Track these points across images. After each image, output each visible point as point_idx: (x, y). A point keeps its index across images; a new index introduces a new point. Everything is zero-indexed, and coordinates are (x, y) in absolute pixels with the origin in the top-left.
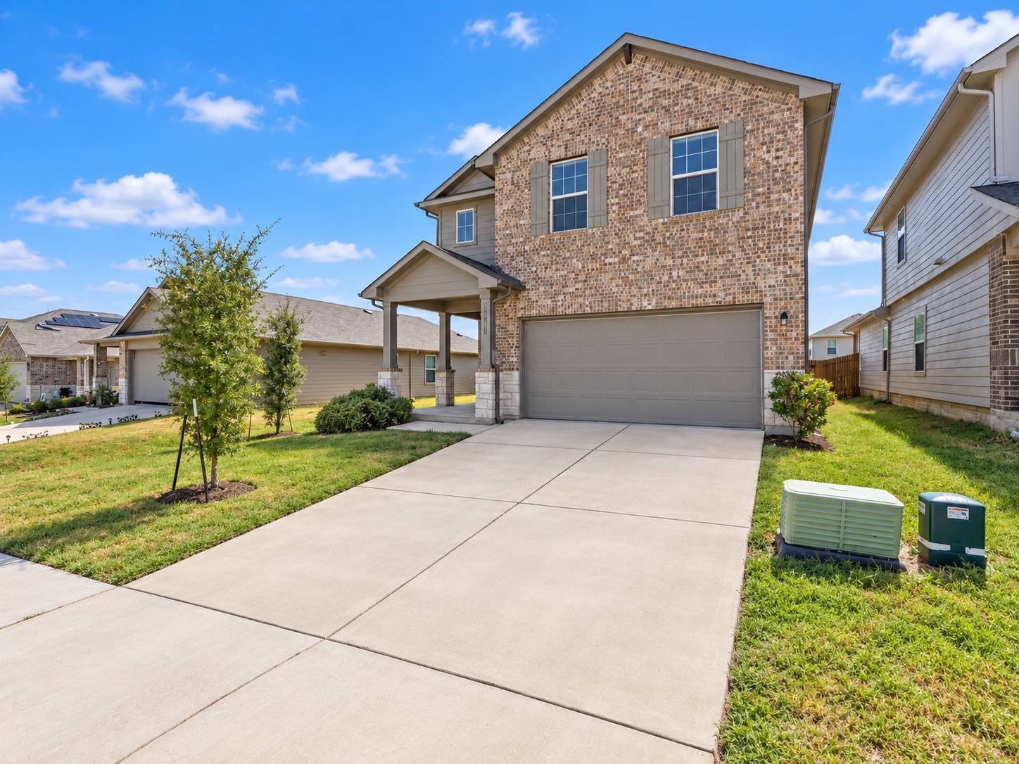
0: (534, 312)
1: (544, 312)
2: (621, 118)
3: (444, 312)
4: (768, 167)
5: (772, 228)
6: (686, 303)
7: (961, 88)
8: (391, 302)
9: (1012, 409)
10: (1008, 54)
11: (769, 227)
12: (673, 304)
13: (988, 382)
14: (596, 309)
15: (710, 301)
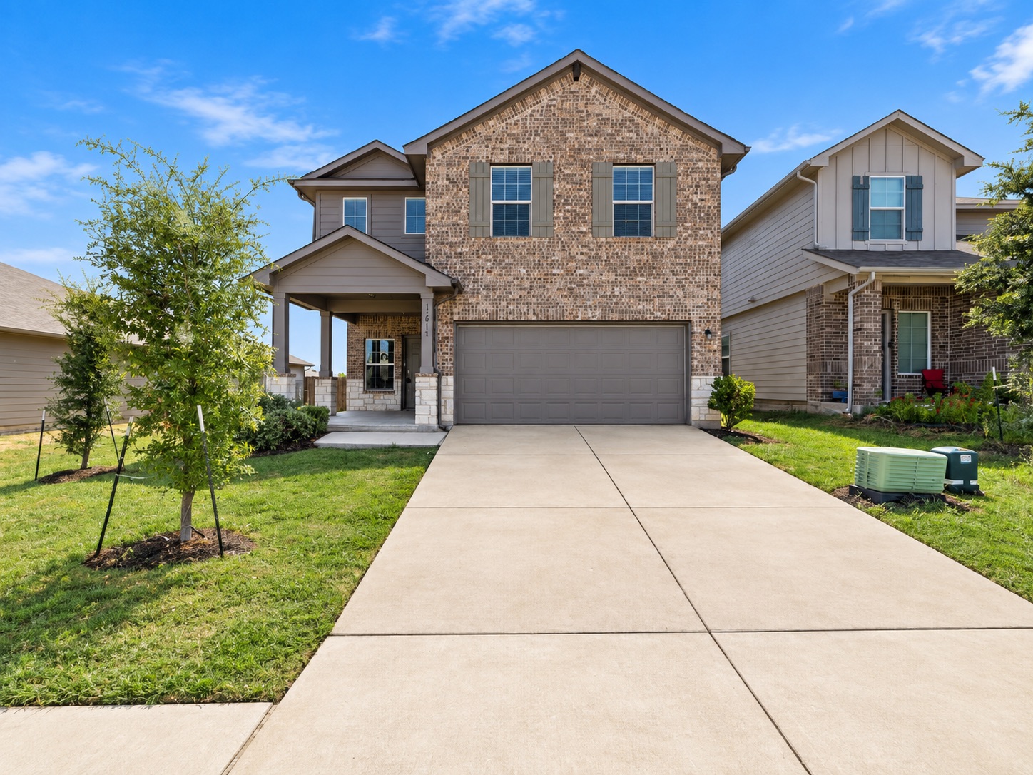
0: (472, 317)
1: (485, 317)
2: (568, 135)
3: (327, 310)
4: (695, 208)
5: (697, 258)
6: (626, 317)
7: (799, 175)
8: (286, 293)
9: (826, 401)
10: (830, 157)
11: (695, 257)
12: (615, 317)
13: (805, 384)
14: (541, 317)
15: (648, 317)
